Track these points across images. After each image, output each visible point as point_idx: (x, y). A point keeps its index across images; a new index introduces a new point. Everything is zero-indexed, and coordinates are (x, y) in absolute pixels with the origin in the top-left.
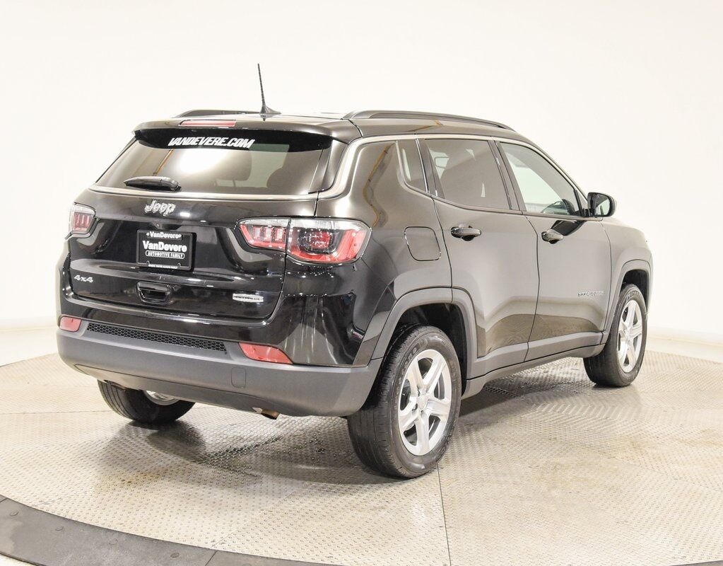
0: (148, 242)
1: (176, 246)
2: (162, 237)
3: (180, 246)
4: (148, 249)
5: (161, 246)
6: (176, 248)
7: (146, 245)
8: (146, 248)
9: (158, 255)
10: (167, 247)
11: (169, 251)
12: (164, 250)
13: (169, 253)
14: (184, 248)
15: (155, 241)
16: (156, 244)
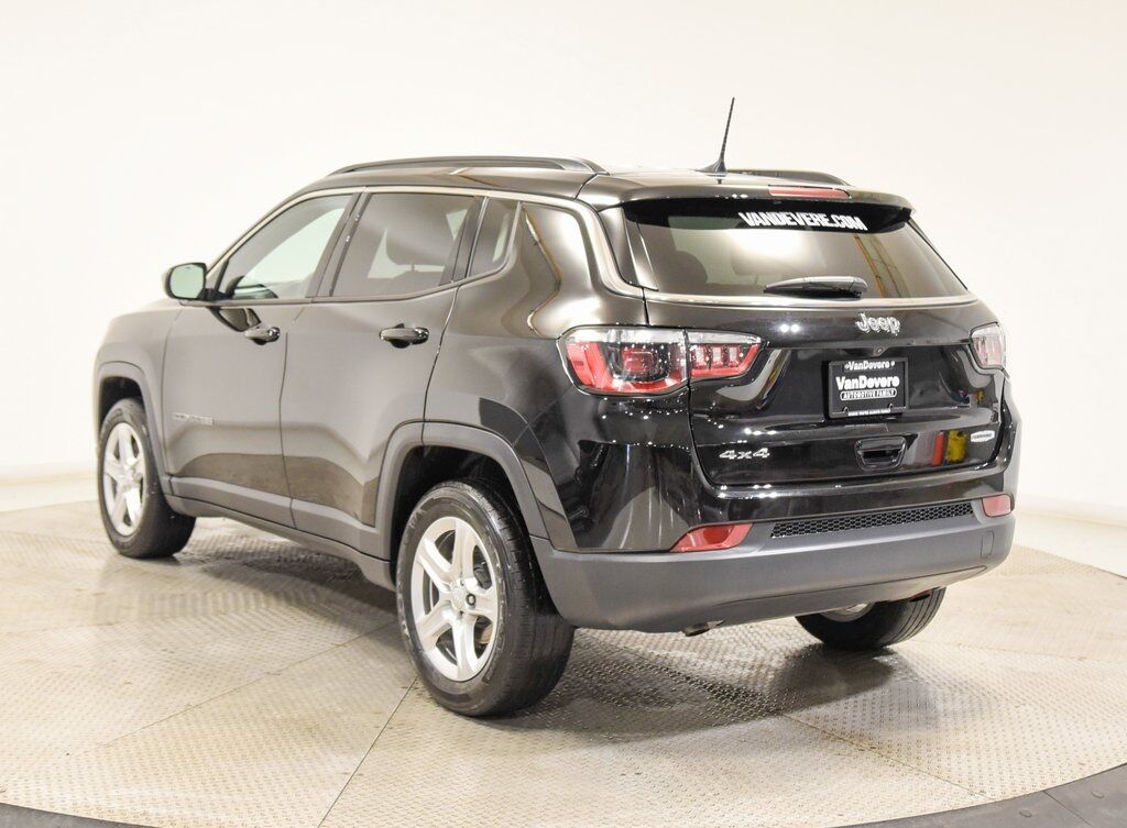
0: (844, 378)
1: (884, 378)
2: (865, 368)
3: (890, 379)
4: (844, 390)
5: (863, 381)
6: (884, 381)
7: (841, 383)
8: (840, 388)
9: (859, 396)
10: (872, 382)
11: (874, 388)
12: (867, 388)
13: (874, 391)
14: (896, 381)
15: (854, 375)
16: (855, 381)
